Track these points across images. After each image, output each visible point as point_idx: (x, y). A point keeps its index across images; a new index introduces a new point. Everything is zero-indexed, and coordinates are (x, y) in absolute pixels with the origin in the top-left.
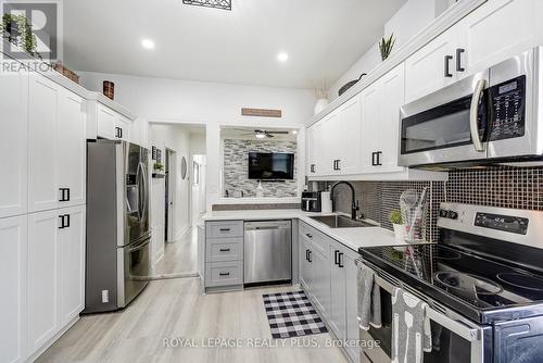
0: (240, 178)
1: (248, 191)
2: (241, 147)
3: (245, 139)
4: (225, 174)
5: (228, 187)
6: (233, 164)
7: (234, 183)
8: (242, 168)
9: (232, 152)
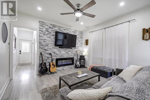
0: (49, 45)
1: (54, 53)
2: (50, 28)
3: (53, 24)
4: (40, 43)
5: (42, 51)
6: (45, 37)
7: (46, 48)
8: (50, 40)
9: (44, 30)
